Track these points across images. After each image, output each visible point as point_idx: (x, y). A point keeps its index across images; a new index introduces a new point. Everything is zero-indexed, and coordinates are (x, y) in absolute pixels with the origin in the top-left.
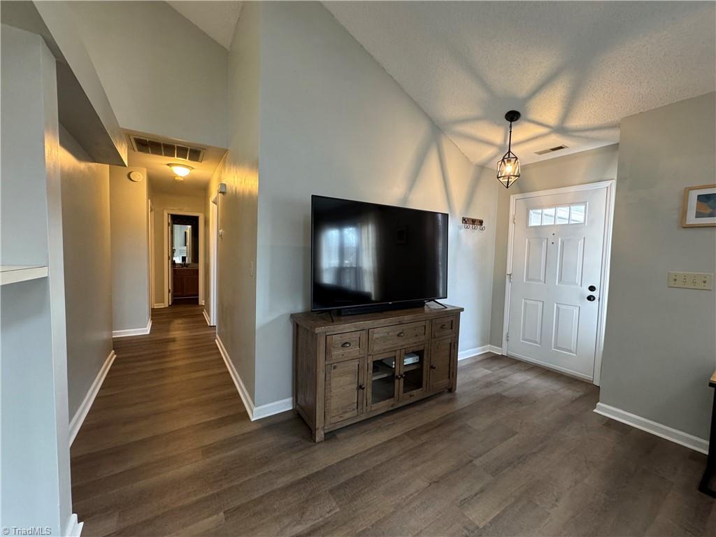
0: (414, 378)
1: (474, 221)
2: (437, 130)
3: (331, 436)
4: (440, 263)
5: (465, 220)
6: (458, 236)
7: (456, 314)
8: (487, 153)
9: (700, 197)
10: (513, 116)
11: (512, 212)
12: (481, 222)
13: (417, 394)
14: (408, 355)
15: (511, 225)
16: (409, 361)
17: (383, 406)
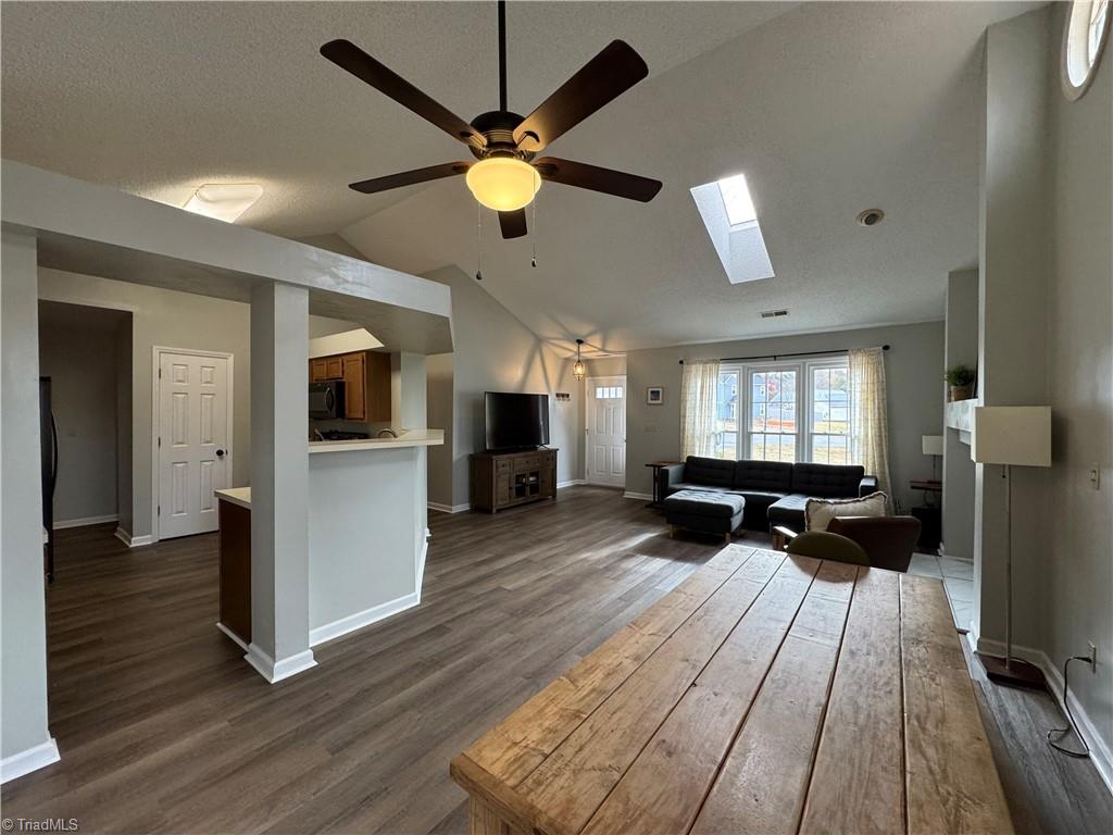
0: (535, 488)
1: (563, 395)
2: (539, 342)
3: (499, 511)
4: (542, 423)
5: (558, 395)
6: (554, 405)
7: (555, 452)
8: (569, 354)
9: (652, 392)
10: (580, 342)
11: (587, 388)
12: (568, 396)
13: (537, 496)
14: (532, 475)
15: (587, 397)
16: (531, 479)
17: (521, 500)
